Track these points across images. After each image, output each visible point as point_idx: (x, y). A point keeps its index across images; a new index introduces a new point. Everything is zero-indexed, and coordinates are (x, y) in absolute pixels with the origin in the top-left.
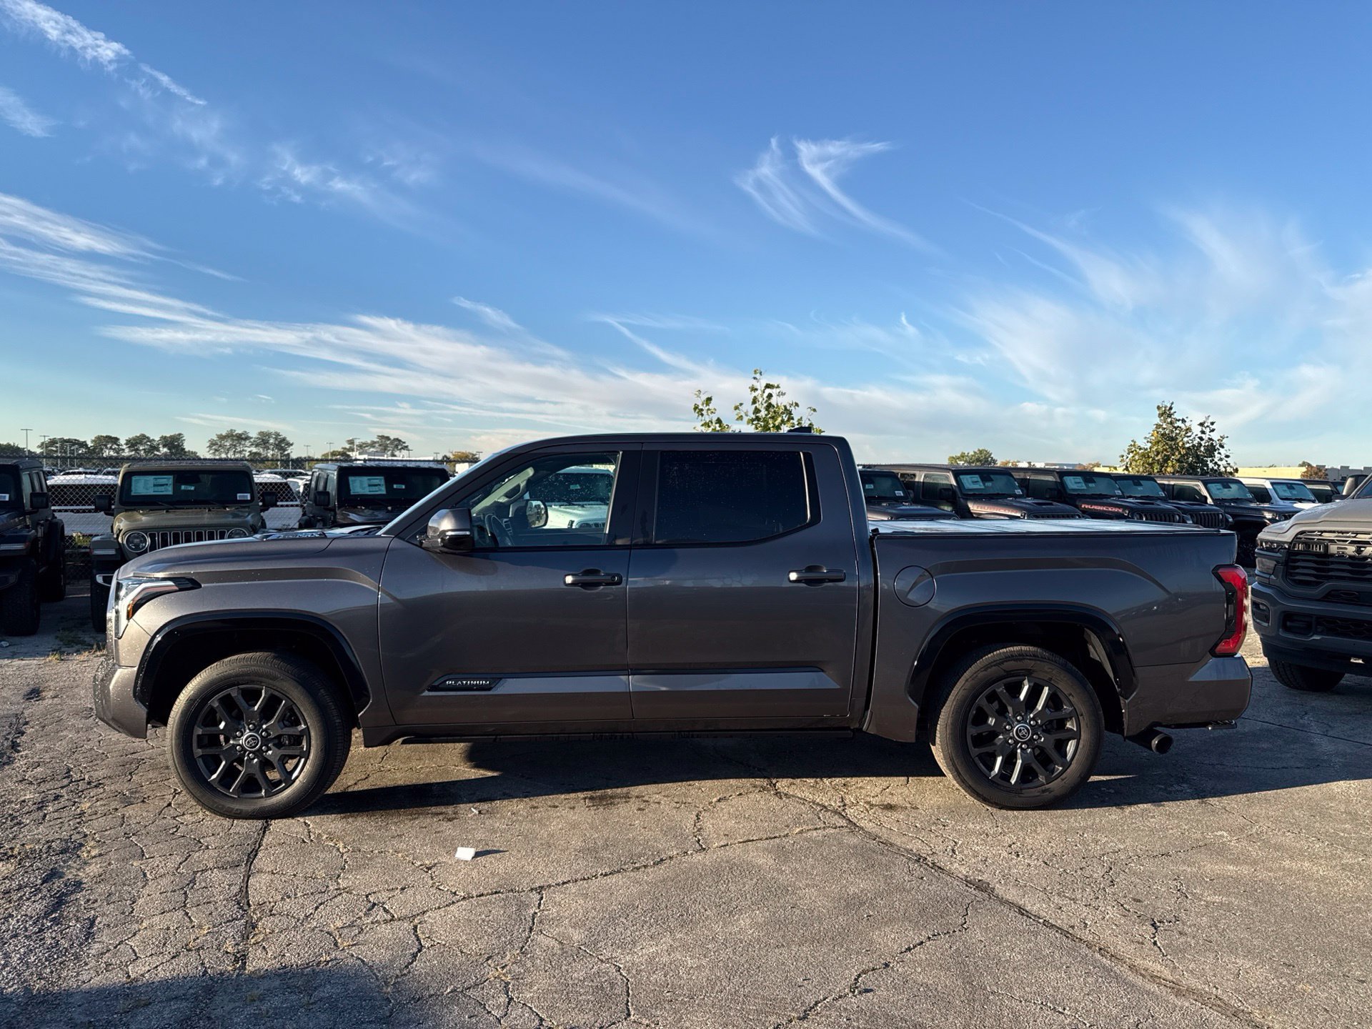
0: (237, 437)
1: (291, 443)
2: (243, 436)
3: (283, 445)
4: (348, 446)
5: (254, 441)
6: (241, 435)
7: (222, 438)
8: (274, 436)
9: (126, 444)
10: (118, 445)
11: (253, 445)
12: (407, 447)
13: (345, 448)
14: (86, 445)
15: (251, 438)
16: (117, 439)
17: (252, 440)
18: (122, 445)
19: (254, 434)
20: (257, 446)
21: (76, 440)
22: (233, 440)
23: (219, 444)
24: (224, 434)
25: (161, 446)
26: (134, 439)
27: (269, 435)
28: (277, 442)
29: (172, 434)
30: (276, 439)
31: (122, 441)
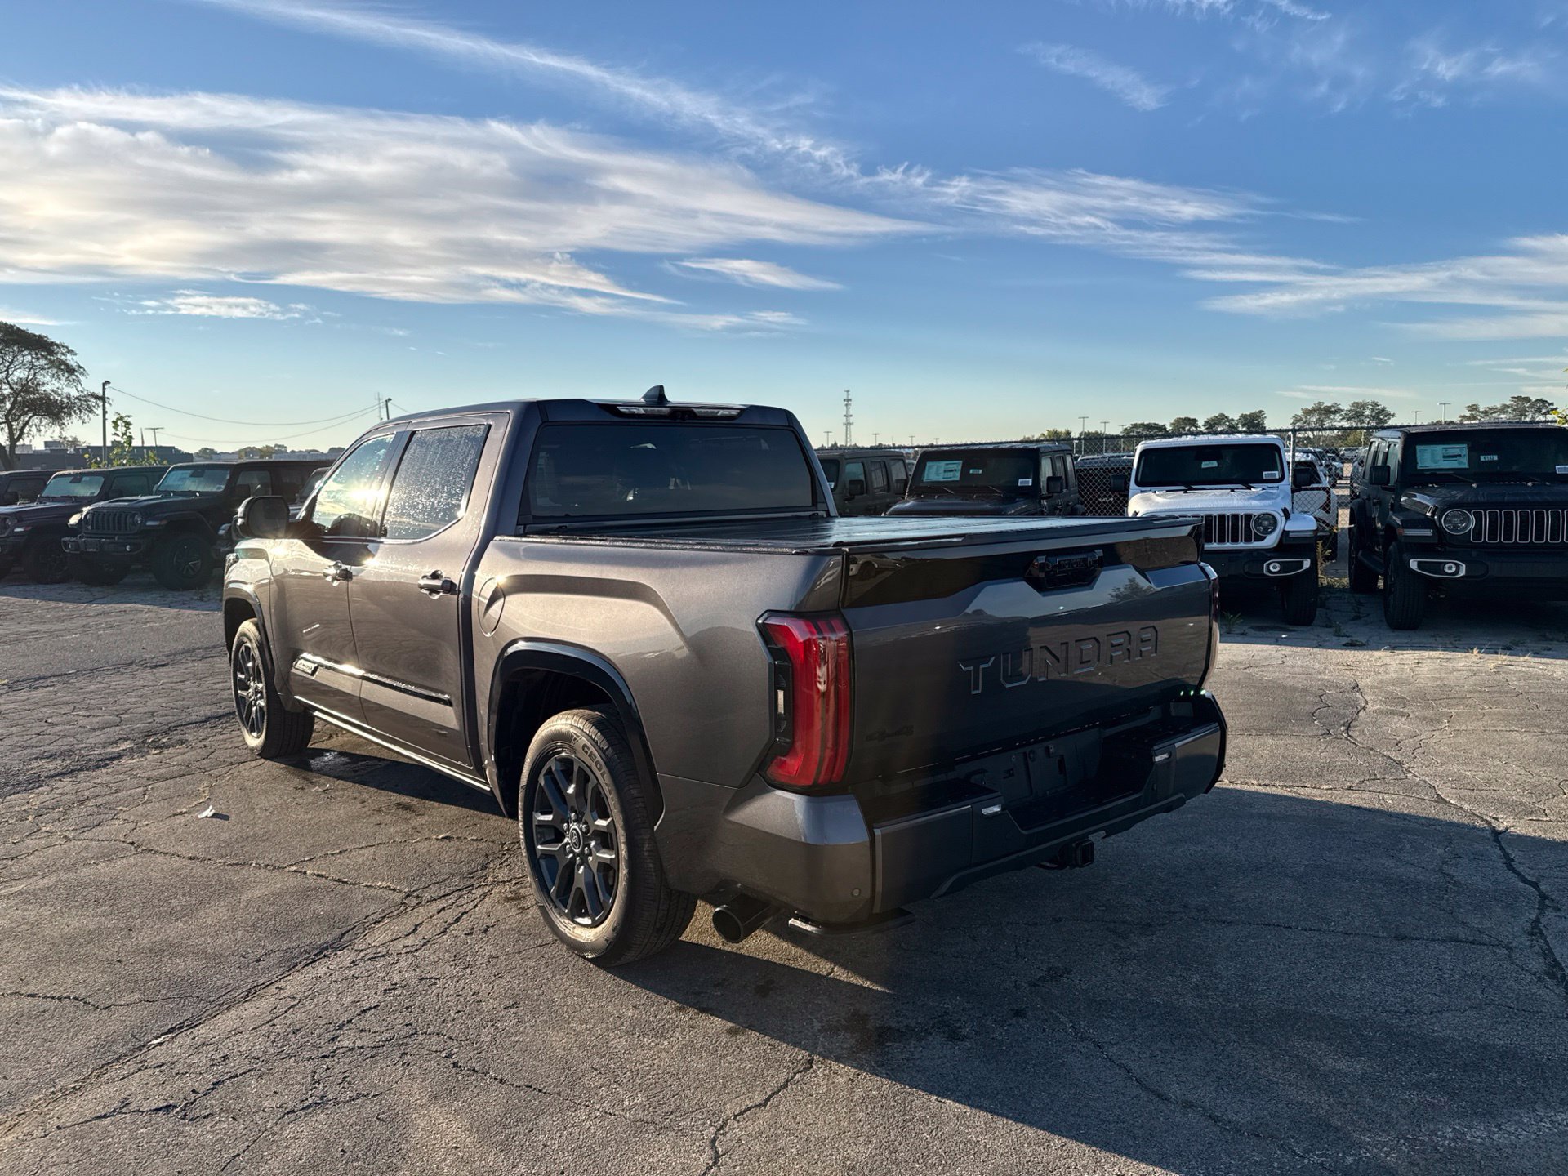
0: (1325, 410)
1: (1392, 413)
2: (1333, 409)
3: (1381, 417)
4: (1468, 414)
5: (1346, 414)
6: (1330, 407)
7: (1308, 412)
8: (1370, 407)
9: (1204, 426)
10: (1196, 427)
11: (1343, 419)
12: (1556, 409)
13: (1464, 417)
14: (1165, 429)
15: (1342, 411)
16: (1195, 421)
17: (1343, 413)
18: (1200, 427)
19: (1346, 406)
20: (1349, 419)
21: (1155, 424)
22: (1320, 414)
23: (1304, 419)
24: (1310, 408)
25: (1240, 426)
26: (1212, 420)
27: (1364, 406)
28: (1374, 414)
29: (1253, 412)
30: (1373, 410)
31: (1201, 423)
